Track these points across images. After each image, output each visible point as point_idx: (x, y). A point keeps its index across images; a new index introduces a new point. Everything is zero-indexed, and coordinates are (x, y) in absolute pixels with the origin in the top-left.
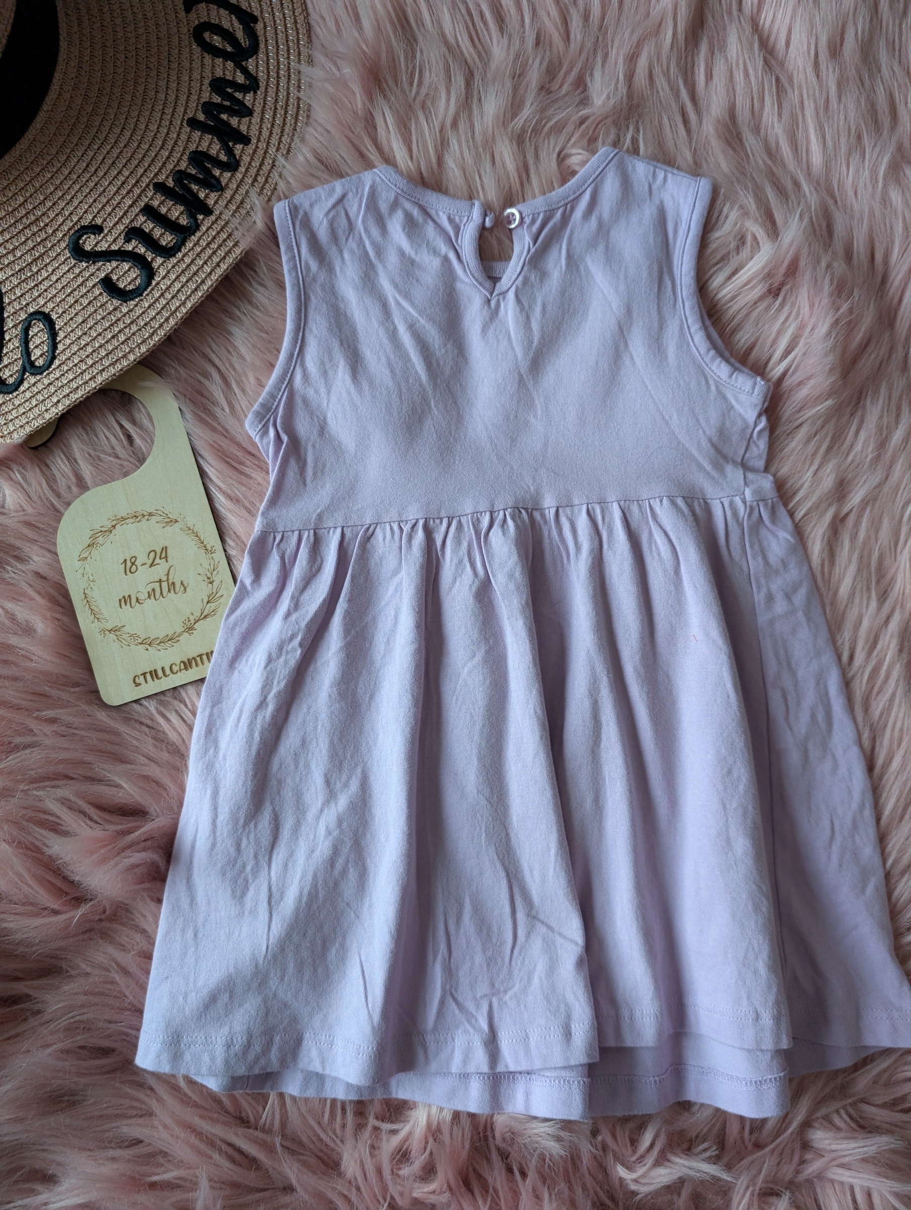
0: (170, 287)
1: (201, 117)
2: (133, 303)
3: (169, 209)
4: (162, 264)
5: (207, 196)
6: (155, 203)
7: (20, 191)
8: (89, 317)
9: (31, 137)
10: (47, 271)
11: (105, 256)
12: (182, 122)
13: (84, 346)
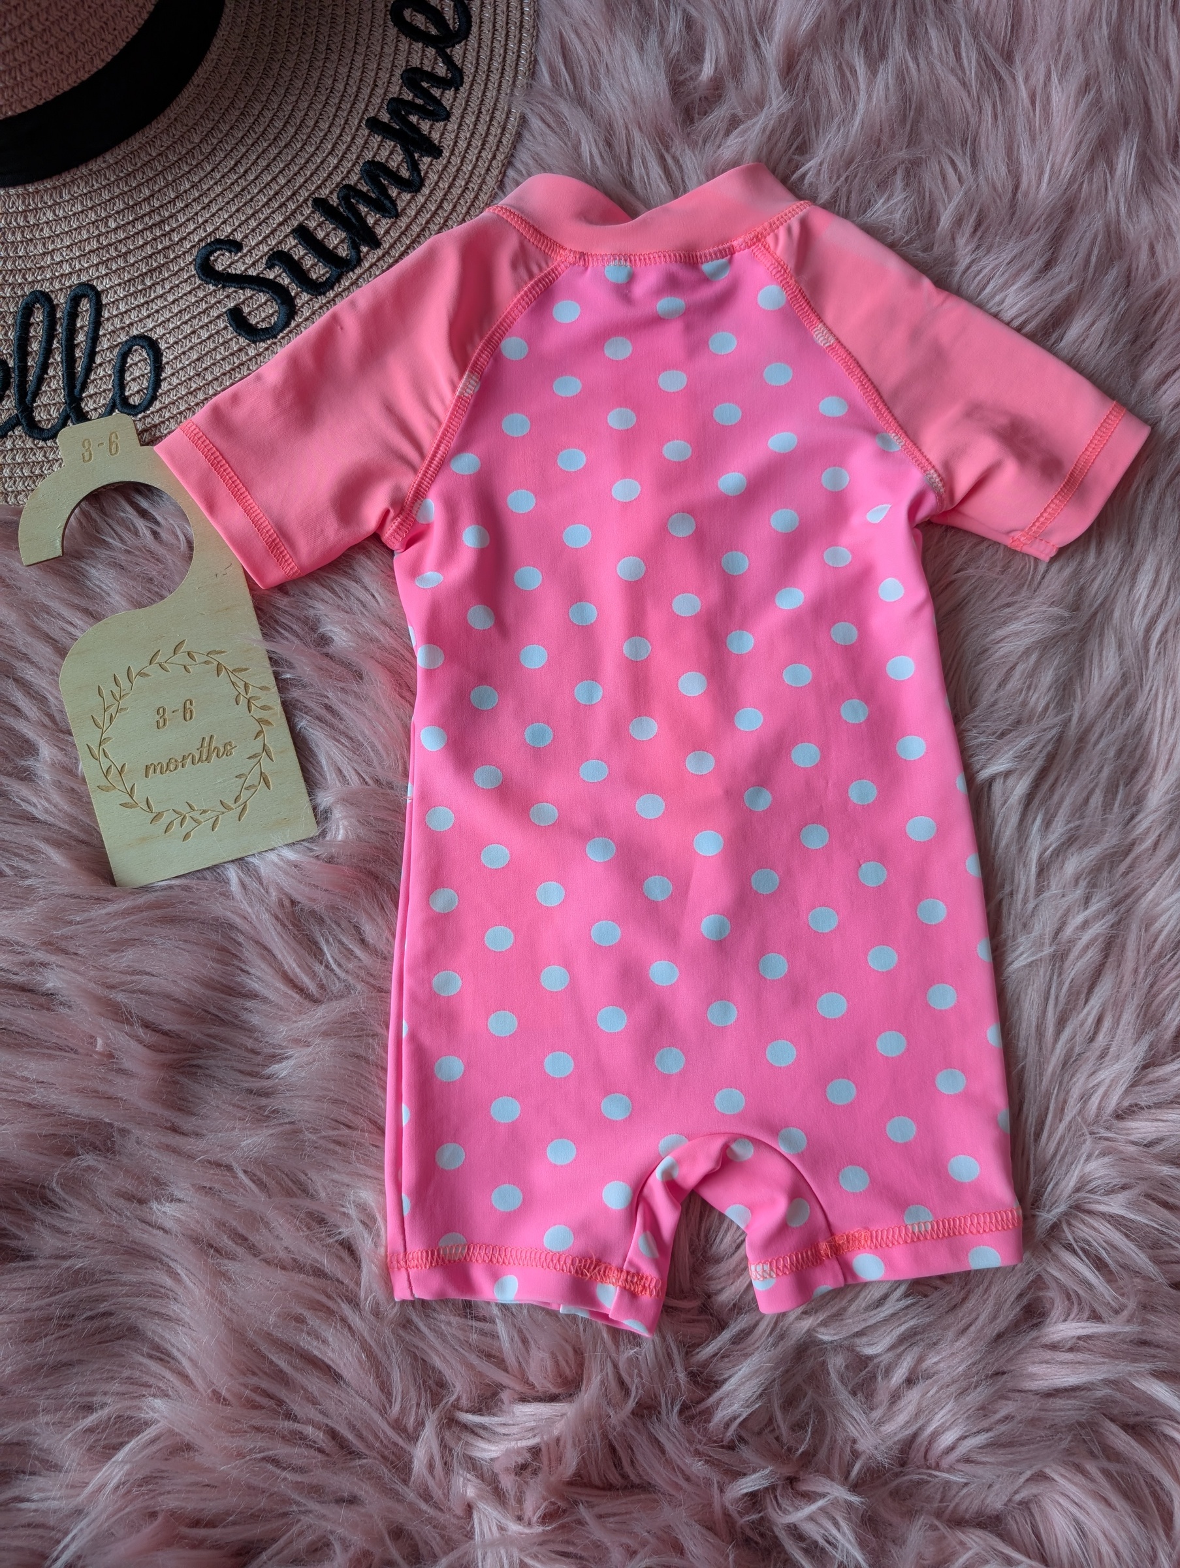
2: (264, 345)
3: (328, 235)
4: (307, 302)
5: (376, 223)
6: (312, 224)
7: (147, 181)
8: (206, 355)
9: (173, 116)
10: (163, 287)
12: (360, 122)
13: (195, 390)
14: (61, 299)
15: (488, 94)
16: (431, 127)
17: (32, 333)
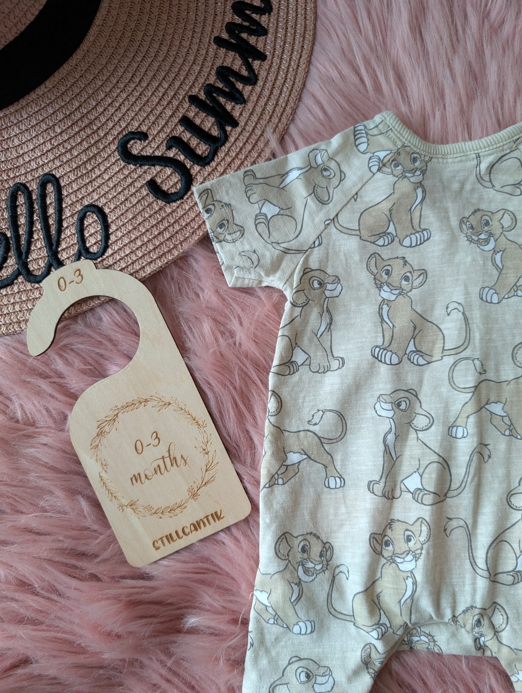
1: (225, 36)
2: (175, 205)
3: (203, 121)
4: (199, 172)
5: (233, 108)
6: (191, 115)
7: (76, 96)
8: (138, 214)
9: (85, 48)
10: (100, 170)
11: (151, 161)
12: (210, 40)
13: (134, 240)
14: (34, 186)
15: (290, 16)
16: (257, 41)
17: (19, 212)
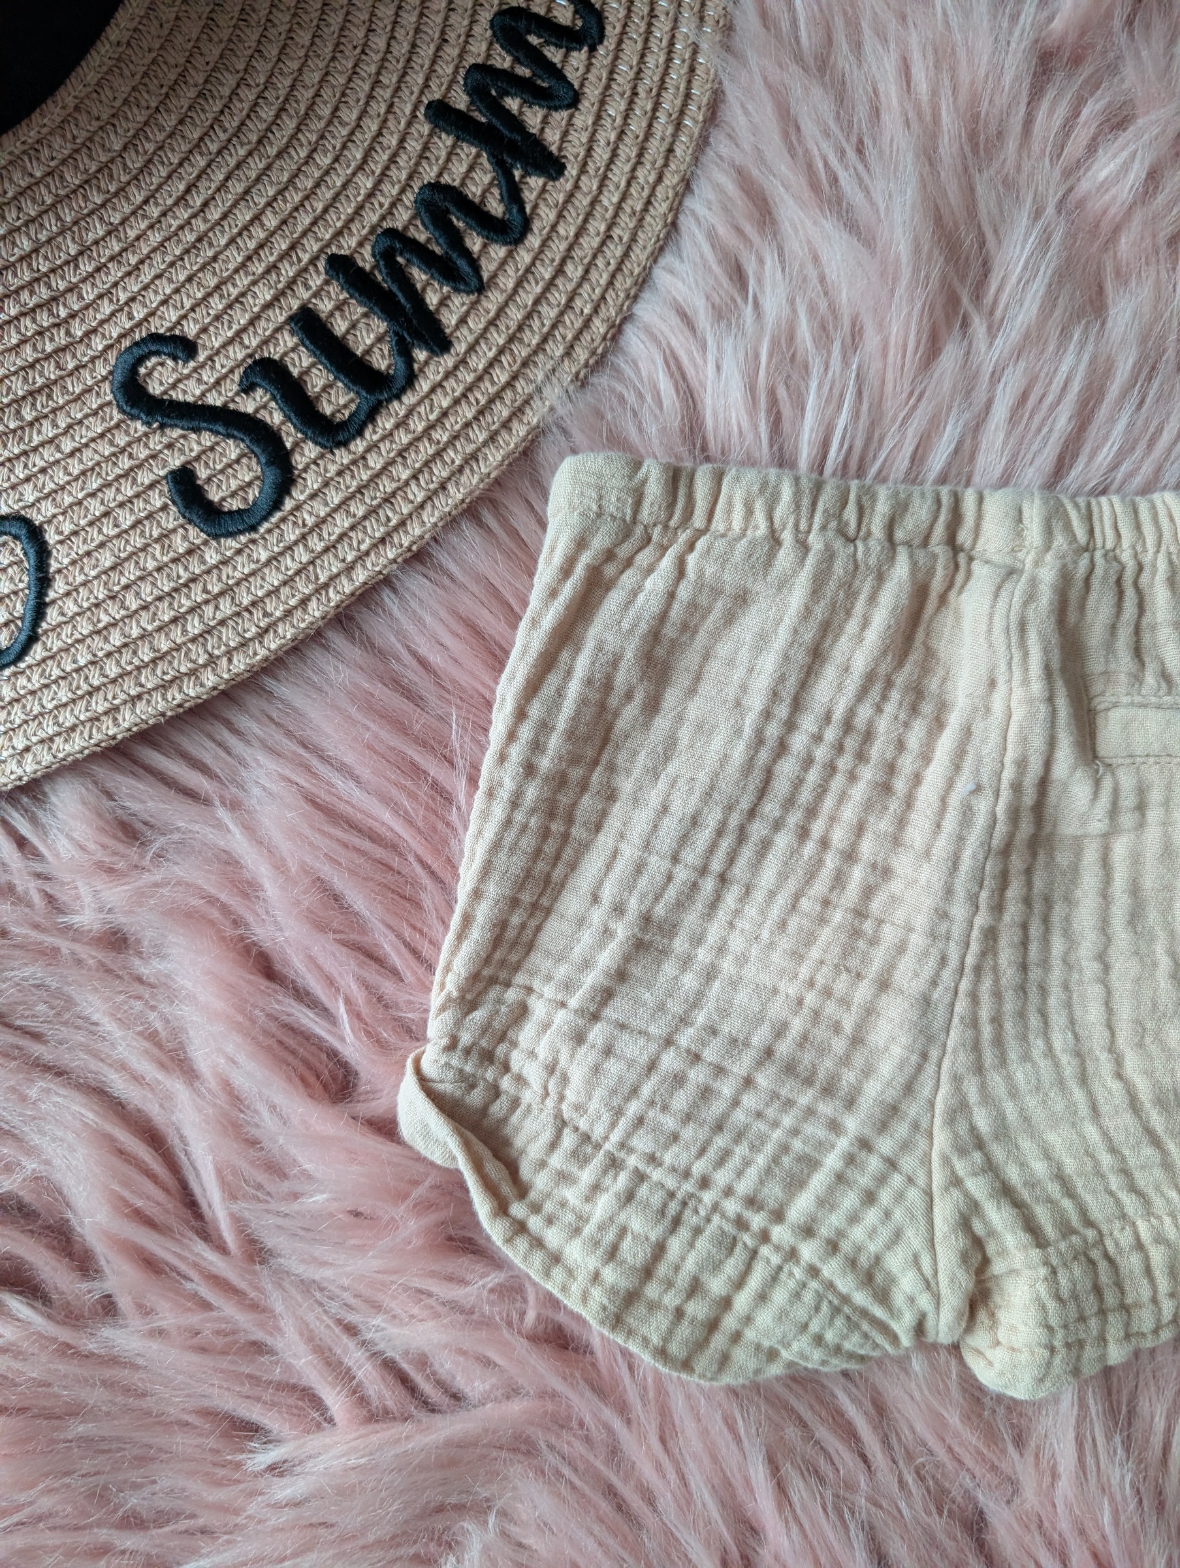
0: (324, 521)
1: (461, 100)
2: (232, 544)
3: (353, 326)
4: (315, 462)
5: (443, 302)
6: (324, 306)
7: (26, 224)
8: (128, 559)
9: (71, 102)
10: (55, 425)
11: (192, 419)
12: (416, 108)
13: (105, 628)
15: (651, 61)
16: (545, 121)
